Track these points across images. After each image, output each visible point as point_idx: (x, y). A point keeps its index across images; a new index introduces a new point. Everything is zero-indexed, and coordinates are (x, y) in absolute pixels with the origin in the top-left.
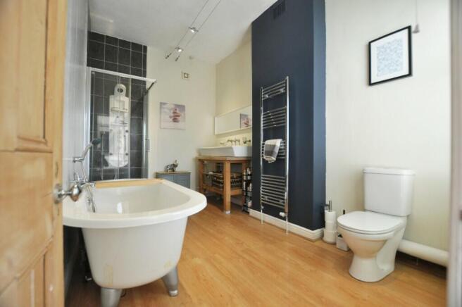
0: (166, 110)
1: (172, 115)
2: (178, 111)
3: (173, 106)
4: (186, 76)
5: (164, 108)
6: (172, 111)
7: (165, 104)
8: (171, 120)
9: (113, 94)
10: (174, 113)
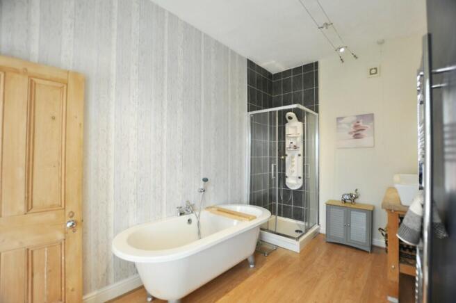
0: (344, 126)
1: (353, 130)
2: (361, 124)
3: (354, 119)
4: (373, 72)
5: (341, 124)
6: (352, 125)
7: (342, 118)
8: (351, 136)
9: (287, 122)
10: (356, 126)
